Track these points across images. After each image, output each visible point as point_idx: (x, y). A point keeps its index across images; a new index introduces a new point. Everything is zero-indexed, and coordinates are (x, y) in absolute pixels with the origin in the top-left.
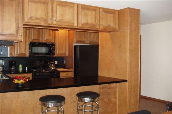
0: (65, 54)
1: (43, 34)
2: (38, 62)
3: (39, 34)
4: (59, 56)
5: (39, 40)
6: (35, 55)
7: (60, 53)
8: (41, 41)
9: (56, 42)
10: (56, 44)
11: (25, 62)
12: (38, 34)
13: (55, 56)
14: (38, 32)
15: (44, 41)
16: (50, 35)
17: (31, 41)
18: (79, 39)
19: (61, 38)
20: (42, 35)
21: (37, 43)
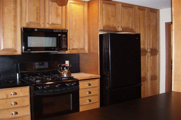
0: (84, 49)
1: (47, 14)
2: (38, 63)
3: (40, 13)
4: (74, 52)
5: (39, 24)
6: (32, 52)
7: (75, 47)
8: (42, 27)
9: (68, 28)
10: (68, 31)
11: (15, 65)
12: (37, 13)
13: (67, 52)
14: (37, 9)
15: (48, 27)
16: (57, 15)
17: (24, 25)
18: (107, 24)
19: (76, 21)
20: (45, 15)
21: (36, 30)
